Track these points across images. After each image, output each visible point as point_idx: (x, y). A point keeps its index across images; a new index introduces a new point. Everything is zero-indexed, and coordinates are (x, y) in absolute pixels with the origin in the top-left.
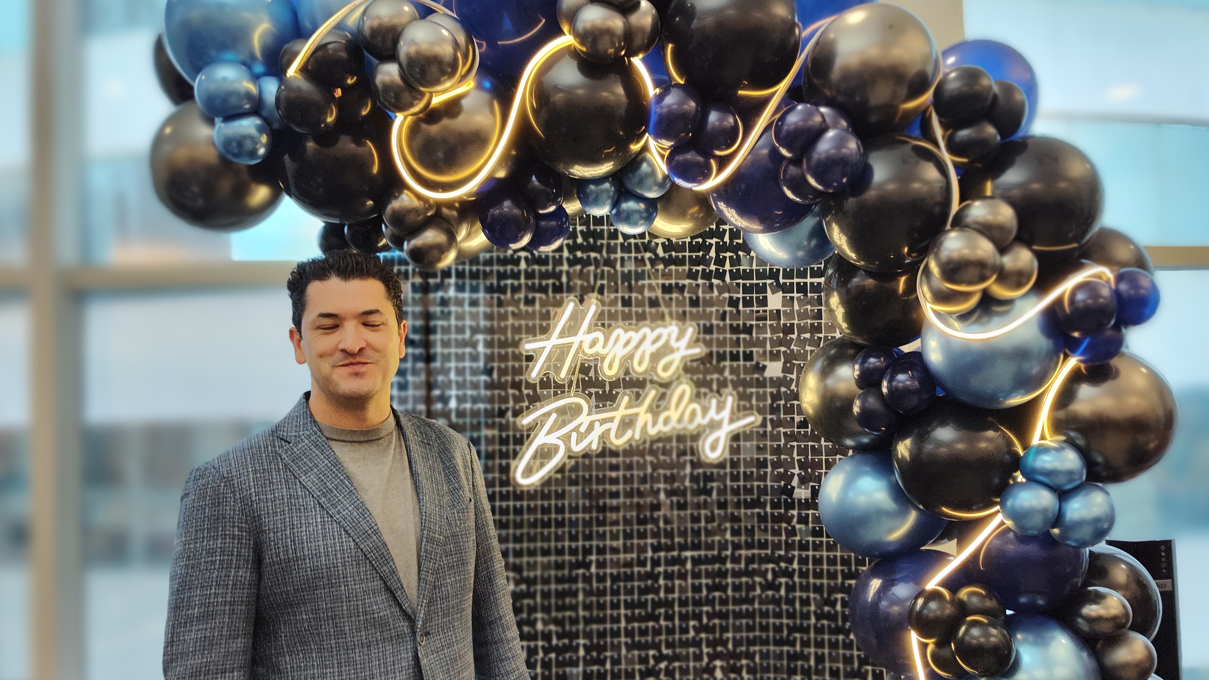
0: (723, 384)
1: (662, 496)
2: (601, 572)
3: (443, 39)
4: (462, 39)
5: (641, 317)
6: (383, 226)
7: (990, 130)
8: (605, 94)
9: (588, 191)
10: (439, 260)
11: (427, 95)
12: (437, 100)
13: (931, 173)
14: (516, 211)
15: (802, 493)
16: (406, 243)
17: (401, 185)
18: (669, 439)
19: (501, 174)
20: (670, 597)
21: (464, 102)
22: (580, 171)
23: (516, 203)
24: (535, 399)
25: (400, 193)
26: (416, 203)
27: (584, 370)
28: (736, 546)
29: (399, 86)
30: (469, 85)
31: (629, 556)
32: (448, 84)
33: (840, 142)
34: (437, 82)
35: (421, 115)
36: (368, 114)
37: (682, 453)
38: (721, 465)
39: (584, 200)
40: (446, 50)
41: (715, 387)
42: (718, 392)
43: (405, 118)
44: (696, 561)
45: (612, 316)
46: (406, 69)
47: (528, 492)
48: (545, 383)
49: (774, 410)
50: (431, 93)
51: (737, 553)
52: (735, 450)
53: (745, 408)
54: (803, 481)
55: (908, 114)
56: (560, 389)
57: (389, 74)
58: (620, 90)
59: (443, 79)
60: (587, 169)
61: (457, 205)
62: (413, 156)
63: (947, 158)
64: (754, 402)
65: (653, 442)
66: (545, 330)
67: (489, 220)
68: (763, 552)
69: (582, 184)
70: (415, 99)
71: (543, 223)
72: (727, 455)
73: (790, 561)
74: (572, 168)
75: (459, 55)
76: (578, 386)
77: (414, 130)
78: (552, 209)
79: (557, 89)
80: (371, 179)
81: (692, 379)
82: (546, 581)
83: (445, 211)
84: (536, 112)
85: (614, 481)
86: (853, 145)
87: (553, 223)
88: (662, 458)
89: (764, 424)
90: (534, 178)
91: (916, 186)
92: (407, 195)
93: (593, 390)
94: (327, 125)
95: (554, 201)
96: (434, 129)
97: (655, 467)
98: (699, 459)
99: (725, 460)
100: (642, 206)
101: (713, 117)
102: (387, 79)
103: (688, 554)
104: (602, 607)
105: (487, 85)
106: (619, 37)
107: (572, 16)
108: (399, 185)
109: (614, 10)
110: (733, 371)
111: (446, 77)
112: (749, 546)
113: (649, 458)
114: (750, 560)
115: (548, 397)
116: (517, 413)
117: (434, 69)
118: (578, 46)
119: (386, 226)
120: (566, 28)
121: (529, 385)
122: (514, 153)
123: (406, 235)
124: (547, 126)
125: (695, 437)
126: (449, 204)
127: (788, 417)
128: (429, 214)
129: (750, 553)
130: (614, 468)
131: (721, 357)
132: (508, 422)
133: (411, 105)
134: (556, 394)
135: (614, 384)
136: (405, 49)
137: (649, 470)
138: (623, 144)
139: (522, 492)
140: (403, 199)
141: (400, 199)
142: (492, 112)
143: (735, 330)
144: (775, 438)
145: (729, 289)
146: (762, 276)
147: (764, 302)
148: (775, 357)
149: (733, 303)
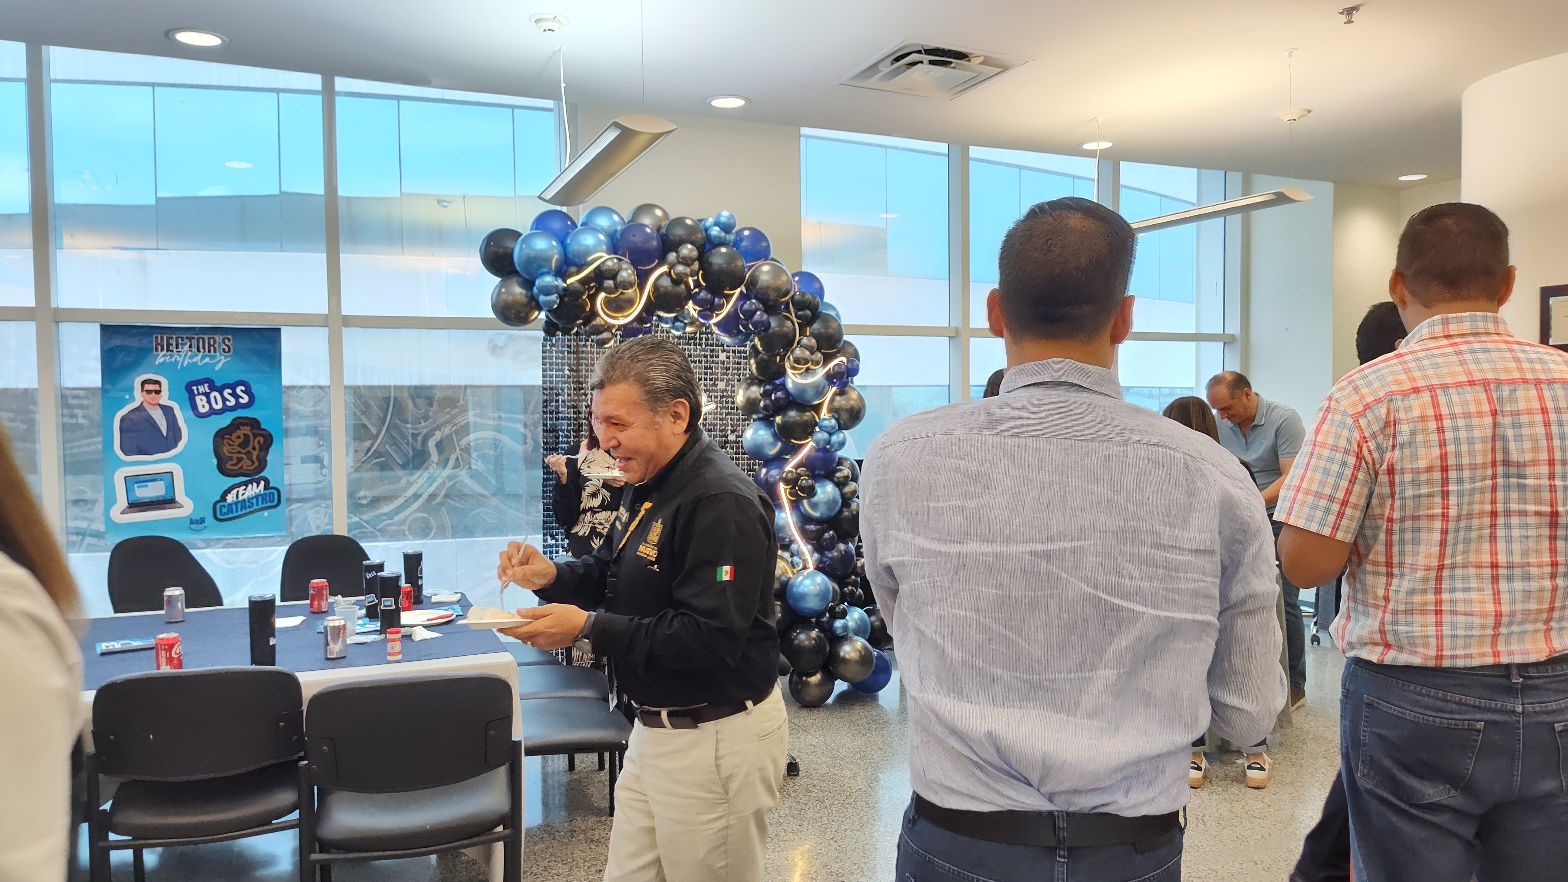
3: (631, 275)
4: (634, 272)
7: (808, 312)
8: (676, 288)
9: (665, 320)
13: (789, 324)
14: (638, 326)
17: (597, 316)
23: (639, 323)
25: (596, 318)
26: (602, 322)
33: (761, 316)
39: (662, 322)
40: (632, 279)
43: (605, 295)
46: (618, 284)
49: (721, 402)
50: (623, 290)
53: (709, 402)
54: (733, 432)
55: (782, 302)
57: (609, 283)
62: (605, 307)
63: (795, 320)
64: (713, 399)
67: (627, 328)
75: (635, 279)
77: (606, 298)
79: (660, 286)
80: (582, 313)
84: (653, 293)
86: (765, 316)
89: (717, 408)
91: (785, 329)
92: (600, 319)
96: (612, 297)
100: (683, 325)
101: (716, 300)
102: (608, 285)
106: (688, 275)
107: (672, 266)
109: (687, 266)
110: (705, 385)
117: (628, 285)
118: (672, 274)
120: (667, 267)
124: (656, 299)
127: (727, 405)
128: (607, 327)
136: (619, 278)
138: (681, 307)
140: (598, 321)
141: (596, 320)
142: (636, 292)
143: (706, 368)
144: (721, 414)
145: (704, 350)
146: (717, 345)
147: (718, 357)
148: (722, 380)
149: (706, 356)
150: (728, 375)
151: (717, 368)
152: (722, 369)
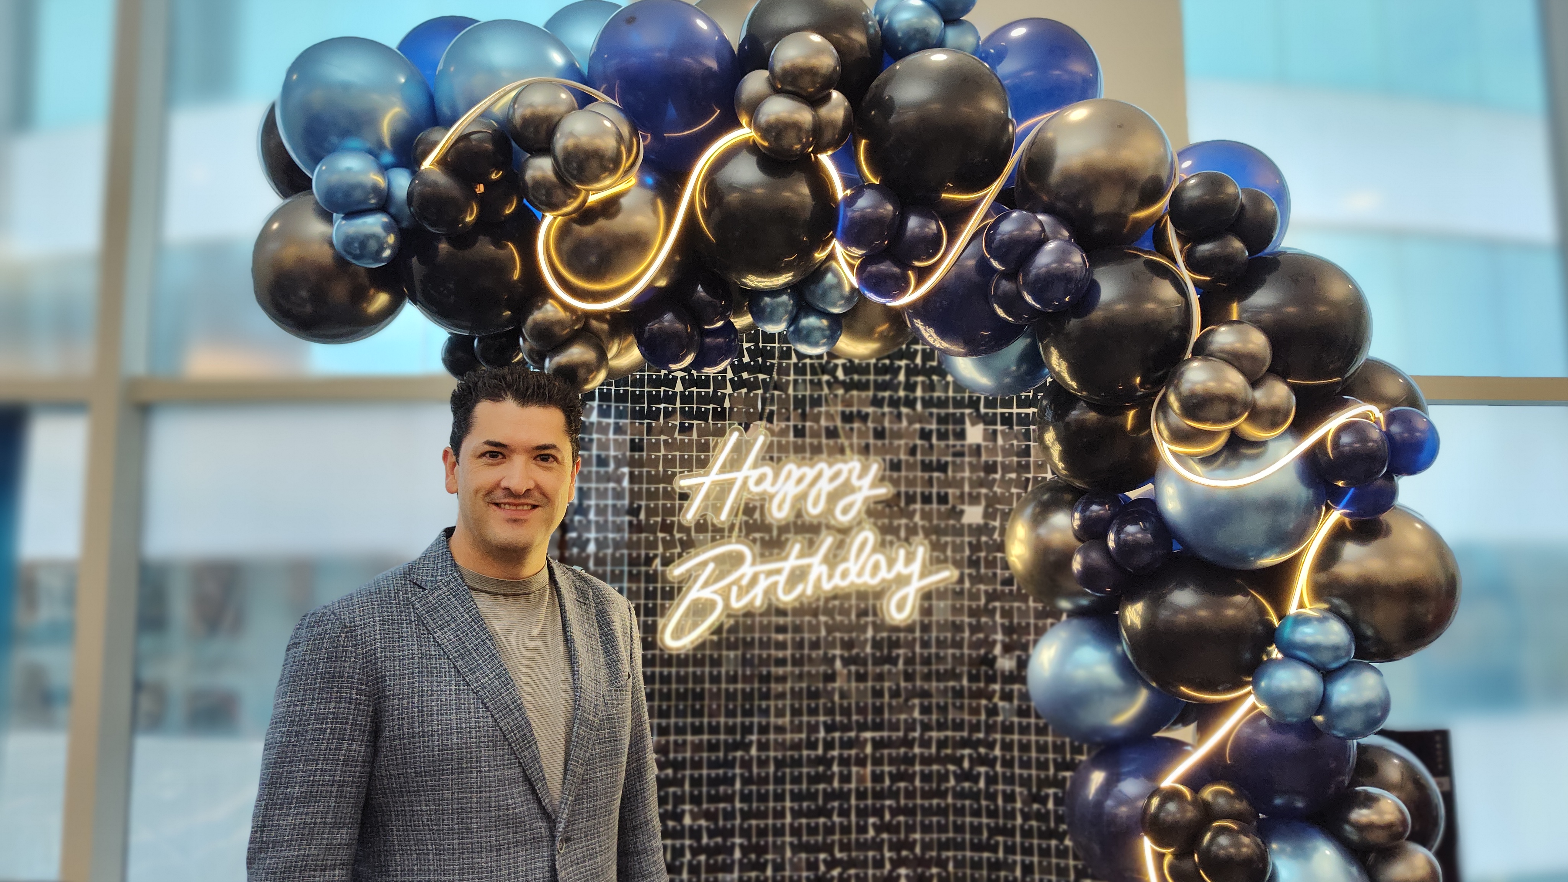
0: (912, 531)
1: (838, 664)
2: (763, 755)
3: (604, 131)
4: (625, 130)
5: (817, 450)
6: (521, 340)
8: (787, 194)
9: (762, 304)
10: (586, 381)
11: (584, 192)
12: (593, 198)
13: (1166, 289)
14: (679, 326)
15: (1006, 664)
16: (547, 361)
17: (545, 293)
18: (847, 596)
19: (662, 283)
20: (846, 787)
21: (624, 201)
22: (753, 281)
23: (679, 317)
24: (688, 545)
25: (544, 302)
26: (562, 314)
27: (749, 510)
28: (926, 727)
29: (551, 182)
30: (631, 181)
31: (796, 737)
32: (608, 182)
33: (1063, 255)
34: (597, 179)
35: (573, 215)
36: (512, 213)
37: (863, 613)
38: (910, 629)
39: (759, 314)
40: (609, 144)
41: (903, 534)
42: (907, 540)
43: (555, 218)
44: (878, 744)
45: (782, 448)
46: (561, 163)
47: (678, 656)
48: (702, 526)
49: (974, 563)
50: (588, 191)
51: (927, 735)
52: (926, 611)
53: (939, 561)
54: (1008, 649)
55: (1142, 223)
56: (719, 533)
57: (541, 169)
58: (805, 190)
59: (603, 176)
60: (763, 279)
61: (608, 317)
62: (562, 261)
63: (1186, 275)
64: (949, 553)
65: (827, 600)
66: (703, 464)
67: (646, 335)
68: (958, 735)
69: (757, 294)
70: (570, 197)
71: (708, 340)
72: (916, 617)
73: (991, 746)
74: (745, 278)
75: (623, 148)
76: (740, 530)
77: (564, 232)
78: (720, 324)
79: (732, 188)
80: (510, 286)
81: (875, 524)
82: (697, 765)
83: (594, 323)
84: (706, 213)
85: (782, 646)
86: (1076, 259)
87: (720, 340)
88: (838, 618)
89: (961, 580)
90: (700, 288)
91: (1151, 305)
92: (552, 305)
93: (757, 535)
94: (465, 224)
95: (723, 316)
96: (587, 231)
97: (830, 629)
98: (883, 620)
99: (914, 623)
100: (825, 322)
101: (915, 226)
102: (538, 174)
103: (868, 735)
104: (763, 798)
105: (650, 180)
106: (808, 132)
107: (754, 108)
108: (541, 292)
109: (803, 103)
110: (925, 516)
111: (606, 174)
112: (941, 727)
113: (823, 619)
114: (942, 744)
115: (703, 543)
116: (666, 562)
117: (594, 164)
118: (759, 140)
119: (525, 340)
120: (744, 120)
121: (683, 529)
122: (678, 258)
123: (549, 351)
124: (719, 228)
125: (879, 594)
126: (599, 316)
127: (990, 573)
128: (576, 328)
129: (942, 735)
130: (782, 629)
131: (911, 499)
132: (656, 571)
133: (564, 204)
134: (713, 539)
135: (784, 529)
136: (561, 142)
137: (823, 633)
138: (806, 252)
139: (670, 656)
140: (547, 311)
141: (543, 310)
142: (655, 211)
143: (927, 467)
144: (974, 596)
145: (920, 419)
146: (959, 404)
147: (961, 435)
148: (974, 500)
149: (925, 435)
150: (990, 485)
151: (959, 468)
152: (973, 468)
